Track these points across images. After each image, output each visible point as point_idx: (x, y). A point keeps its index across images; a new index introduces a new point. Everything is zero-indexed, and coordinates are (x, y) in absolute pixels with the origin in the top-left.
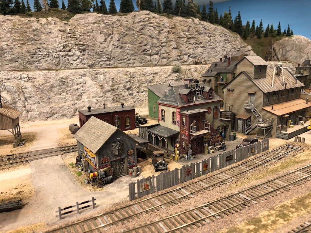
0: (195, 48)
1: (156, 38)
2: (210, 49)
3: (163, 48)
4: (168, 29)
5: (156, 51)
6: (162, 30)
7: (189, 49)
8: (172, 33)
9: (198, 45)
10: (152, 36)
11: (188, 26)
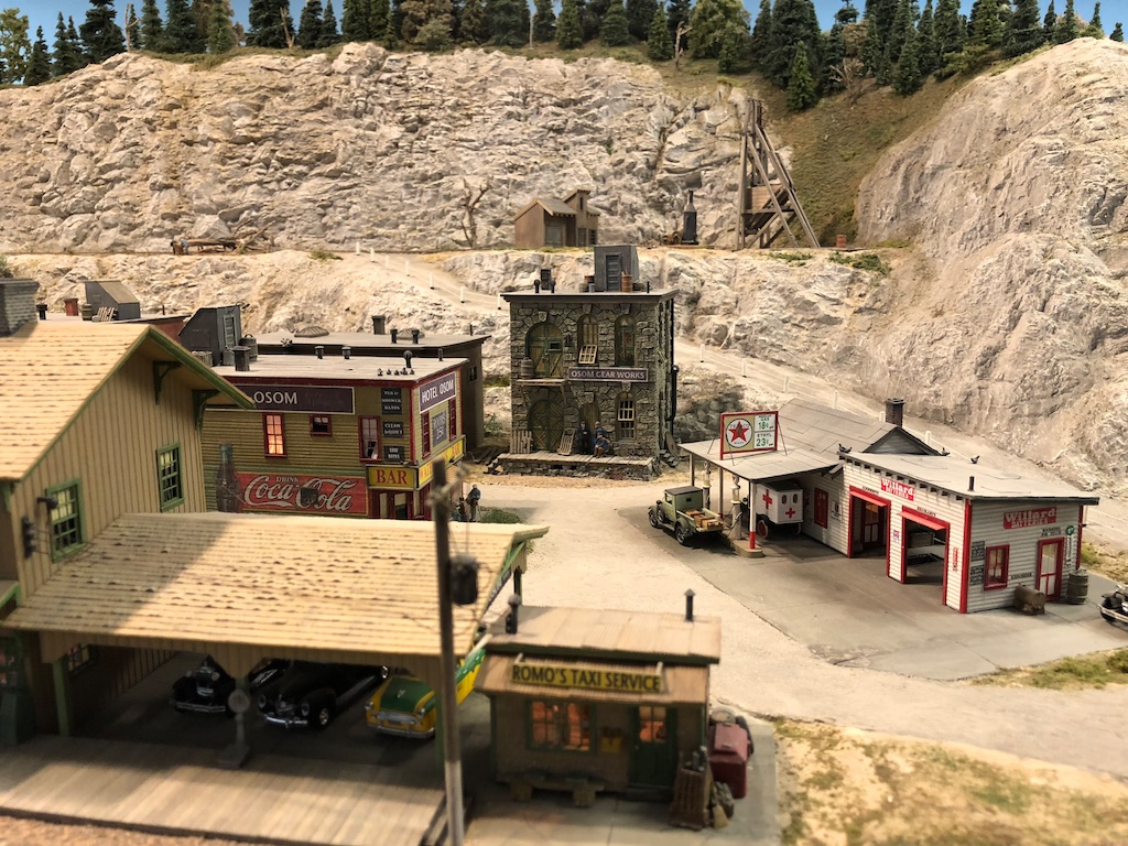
0: (279, 181)
1: (86, 152)
2: (402, 184)
3: (117, 186)
4: (149, 114)
5: (74, 200)
6: (124, 120)
7: (235, 189)
8: (168, 128)
9: (303, 168)
10: (72, 147)
11: (261, 87)
